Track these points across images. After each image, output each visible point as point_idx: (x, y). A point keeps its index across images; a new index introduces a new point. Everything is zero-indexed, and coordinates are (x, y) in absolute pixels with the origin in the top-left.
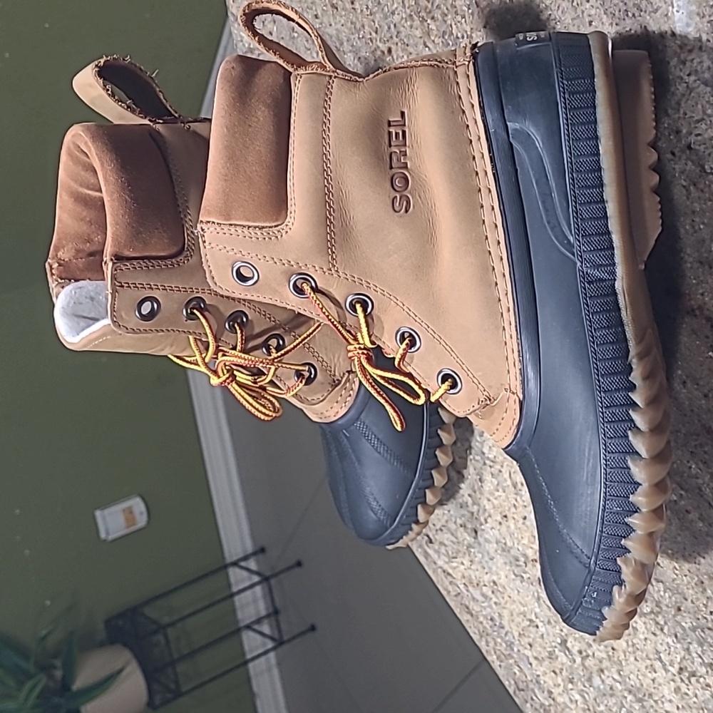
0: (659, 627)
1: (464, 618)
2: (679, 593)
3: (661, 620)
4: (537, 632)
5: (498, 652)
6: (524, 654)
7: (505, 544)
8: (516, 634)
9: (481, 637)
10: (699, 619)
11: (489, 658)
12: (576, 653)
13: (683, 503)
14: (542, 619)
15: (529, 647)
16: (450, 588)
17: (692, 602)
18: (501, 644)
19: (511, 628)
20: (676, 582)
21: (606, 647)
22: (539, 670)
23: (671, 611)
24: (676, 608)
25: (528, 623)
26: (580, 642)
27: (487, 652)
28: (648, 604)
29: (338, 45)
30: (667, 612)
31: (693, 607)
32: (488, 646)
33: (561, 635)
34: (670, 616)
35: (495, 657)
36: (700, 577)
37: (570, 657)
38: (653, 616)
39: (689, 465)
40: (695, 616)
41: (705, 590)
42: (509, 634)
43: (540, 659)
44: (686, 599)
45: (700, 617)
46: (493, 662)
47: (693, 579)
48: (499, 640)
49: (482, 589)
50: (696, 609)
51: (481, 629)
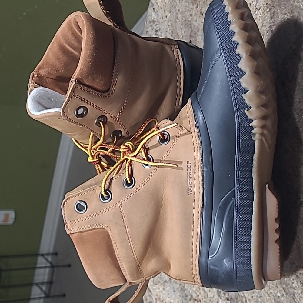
7: (184, 287)
13: (282, 299)
16: (148, 298)
29: (196, 31)
39: (293, 281)
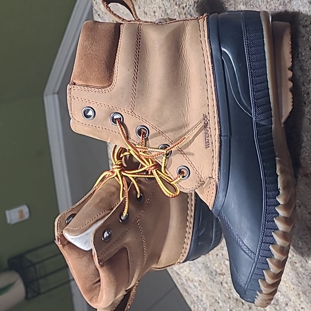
1: (184, 294)
2: (288, 298)
4: (218, 305)
7: (207, 265)
8: (208, 305)
9: (192, 303)
13: (294, 258)
14: (221, 300)
16: (179, 280)
17: (294, 302)
19: (206, 302)
20: (286, 292)
24: (286, 303)
25: (214, 300)
30: (280, 305)
31: (294, 305)
32: (194, 308)
33: (230, 308)
34: (282, 307)
36: (298, 292)
38: (274, 306)
39: (298, 242)
41: (300, 298)
42: (205, 304)
47: (295, 292)
48: (200, 306)
49: (194, 283)
51: (192, 300)
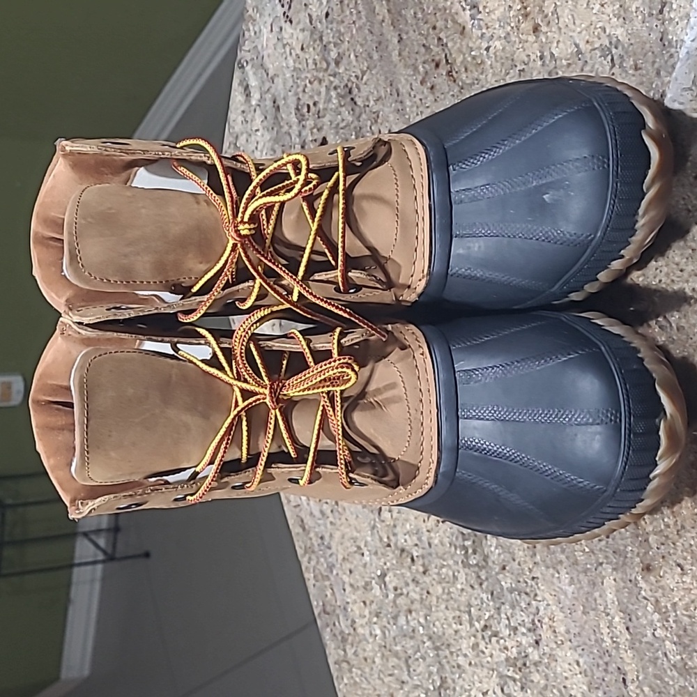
0: (480, 581)
1: (295, 529)
2: (510, 553)
3: (483, 575)
4: (361, 560)
5: (317, 571)
6: (341, 579)
8: (340, 557)
9: (306, 552)
10: (519, 582)
11: (306, 575)
12: (392, 590)
14: (370, 548)
15: (348, 572)
17: (519, 564)
18: (322, 564)
19: (337, 550)
21: (422, 589)
22: (351, 598)
23: (495, 568)
24: (502, 566)
25: (355, 549)
26: (398, 579)
27: (307, 568)
28: (475, 556)
30: (491, 568)
31: (518, 569)
32: (309, 563)
33: (383, 568)
34: (494, 573)
35: (312, 575)
37: (385, 591)
38: (476, 569)
40: (516, 578)
41: (535, 555)
42: (334, 557)
43: (356, 586)
44: (514, 560)
45: (521, 580)
46: (309, 580)
48: (322, 560)
49: (322, 506)
50: (521, 571)
51: (309, 545)
